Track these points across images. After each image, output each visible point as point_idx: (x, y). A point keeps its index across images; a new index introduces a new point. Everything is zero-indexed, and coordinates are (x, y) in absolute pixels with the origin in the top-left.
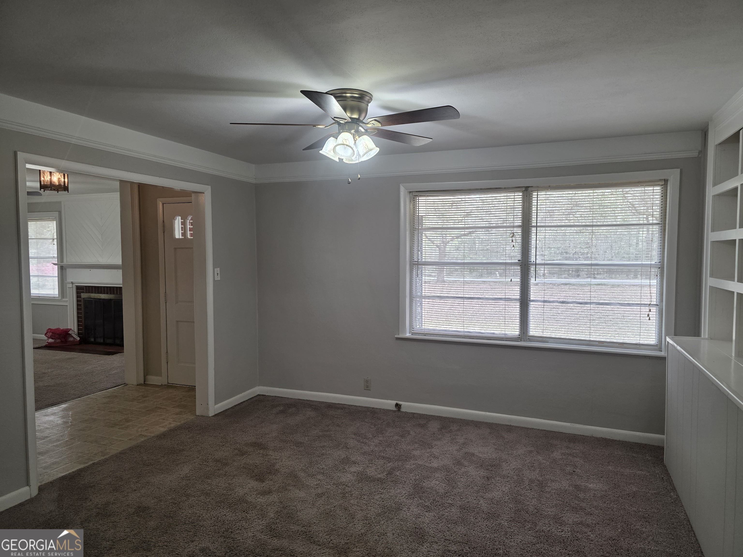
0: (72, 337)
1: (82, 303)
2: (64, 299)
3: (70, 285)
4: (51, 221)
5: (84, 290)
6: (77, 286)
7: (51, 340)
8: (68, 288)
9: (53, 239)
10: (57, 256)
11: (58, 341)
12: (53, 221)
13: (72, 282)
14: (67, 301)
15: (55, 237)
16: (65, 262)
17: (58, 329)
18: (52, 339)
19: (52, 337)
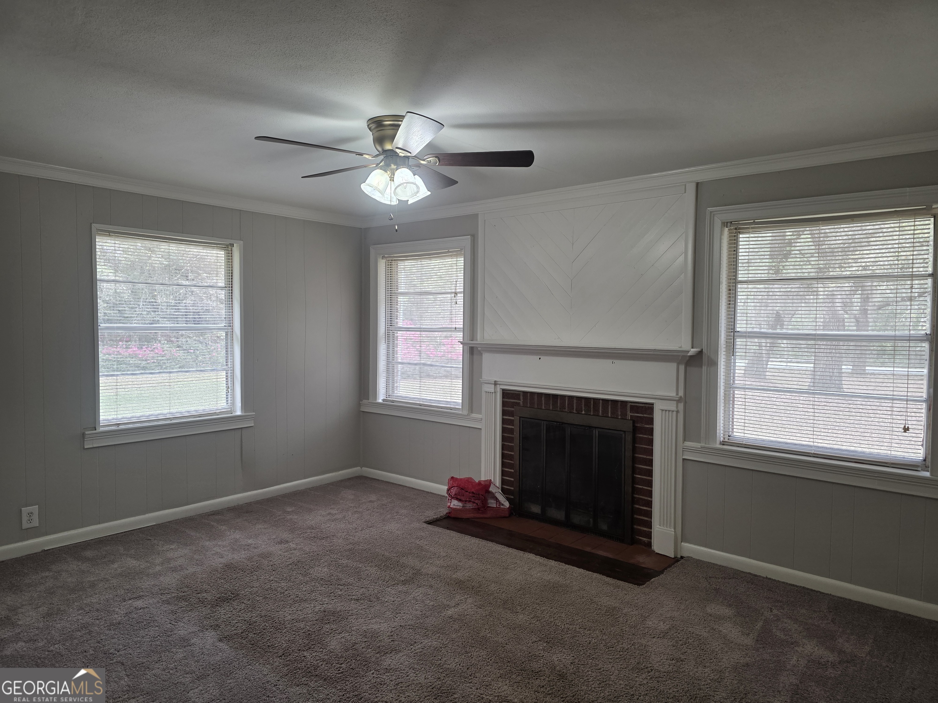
0: (497, 499)
1: (516, 427)
2: (474, 415)
3: (491, 388)
4: (451, 256)
5: (519, 399)
6: (503, 390)
7: (455, 504)
8: (484, 394)
9: (456, 293)
10: (462, 326)
11: (469, 506)
12: (457, 256)
13: (495, 381)
14: (481, 419)
15: (460, 288)
16: (479, 339)
17: (469, 481)
18: (460, 500)
19: (459, 497)
